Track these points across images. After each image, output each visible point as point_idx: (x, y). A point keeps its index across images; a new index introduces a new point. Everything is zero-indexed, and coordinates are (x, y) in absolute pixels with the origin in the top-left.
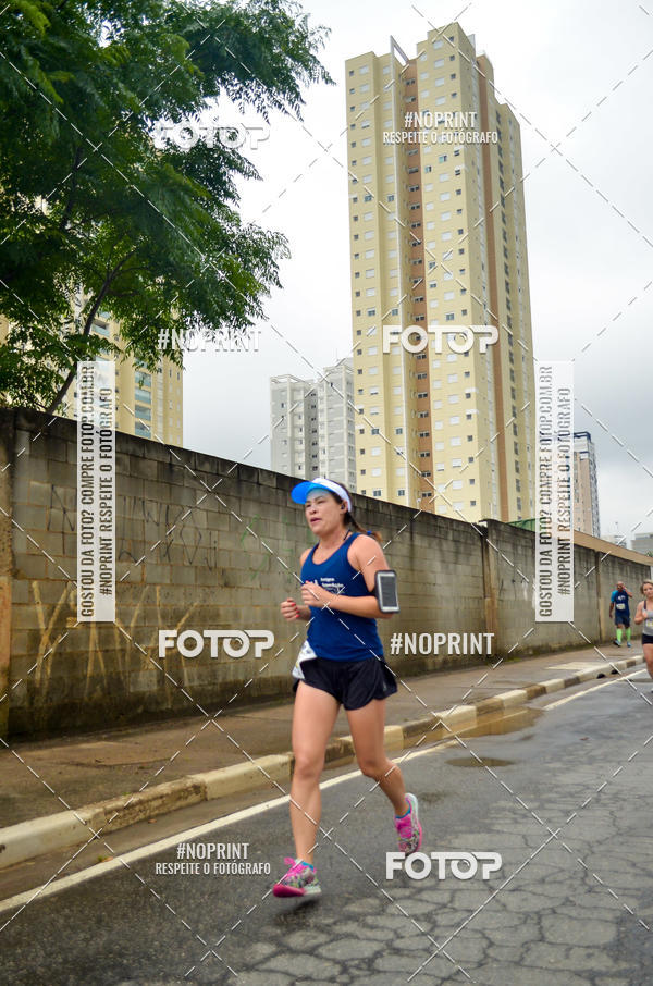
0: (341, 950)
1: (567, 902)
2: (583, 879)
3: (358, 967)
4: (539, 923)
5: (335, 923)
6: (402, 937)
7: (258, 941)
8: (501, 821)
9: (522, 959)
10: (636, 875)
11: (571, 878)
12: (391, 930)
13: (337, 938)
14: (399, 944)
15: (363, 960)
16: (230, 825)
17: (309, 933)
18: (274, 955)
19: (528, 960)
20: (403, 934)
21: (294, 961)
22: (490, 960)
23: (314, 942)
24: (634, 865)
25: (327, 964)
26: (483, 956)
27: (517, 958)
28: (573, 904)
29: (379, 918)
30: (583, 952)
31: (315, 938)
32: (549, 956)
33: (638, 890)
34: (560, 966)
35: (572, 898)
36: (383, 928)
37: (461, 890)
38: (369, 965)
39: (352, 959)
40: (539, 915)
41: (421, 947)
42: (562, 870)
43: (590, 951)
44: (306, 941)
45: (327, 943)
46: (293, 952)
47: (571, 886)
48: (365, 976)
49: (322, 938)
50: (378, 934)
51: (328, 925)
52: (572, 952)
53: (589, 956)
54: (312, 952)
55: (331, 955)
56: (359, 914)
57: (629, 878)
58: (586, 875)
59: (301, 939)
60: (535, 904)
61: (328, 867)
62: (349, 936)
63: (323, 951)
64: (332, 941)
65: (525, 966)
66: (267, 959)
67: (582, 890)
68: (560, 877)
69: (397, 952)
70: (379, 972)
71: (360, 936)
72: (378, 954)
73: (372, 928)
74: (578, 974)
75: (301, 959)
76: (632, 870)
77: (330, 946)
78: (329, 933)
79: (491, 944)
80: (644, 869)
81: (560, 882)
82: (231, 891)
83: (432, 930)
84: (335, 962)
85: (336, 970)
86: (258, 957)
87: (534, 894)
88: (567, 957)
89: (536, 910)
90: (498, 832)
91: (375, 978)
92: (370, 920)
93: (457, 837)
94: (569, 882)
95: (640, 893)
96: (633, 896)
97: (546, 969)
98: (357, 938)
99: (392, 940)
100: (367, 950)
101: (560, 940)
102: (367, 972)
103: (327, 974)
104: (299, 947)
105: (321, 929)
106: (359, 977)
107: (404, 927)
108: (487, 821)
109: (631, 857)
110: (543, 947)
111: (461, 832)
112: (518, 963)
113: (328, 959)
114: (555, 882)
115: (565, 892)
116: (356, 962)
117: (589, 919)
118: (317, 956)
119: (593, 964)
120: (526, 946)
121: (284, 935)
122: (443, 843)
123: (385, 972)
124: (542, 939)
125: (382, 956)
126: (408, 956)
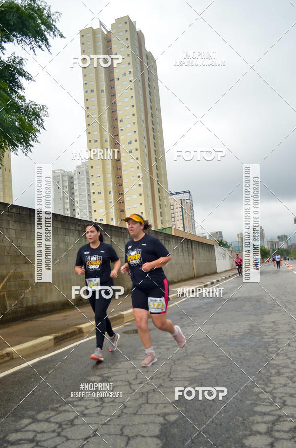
0: (60, 418)
1: (161, 386)
2: (169, 376)
3: (66, 424)
4: (147, 396)
5: (60, 407)
6: (88, 409)
7: (24, 418)
8: (140, 355)
9: (137, 412)
10: (191, 371)
11: (164, 376)
12: (84, 406)
13: (60, 412)
14: (86, 412)
15: (69, 421)
16: (22, 369)
17: (47, 412)
18: (30, 424)
19: (139, 412)
20: (89, 407)
21: (39, 426)
22: (123, 414)
23: (49, 416)
24: (190, 368)
25: (53, 425)
26: (121, 413)
27: (135, 412)
28: (163, 386)
29: (80, 402)
30: (163, 406)
31: (49, 414)
32: (148, 409)
33: (189, 378)
34: (152, 413)
35: (162, 384)
36: (81, 406)
37: (117, 386)
38: (71, 423)
39: (65, 421)
40: (148, 393)
41: (95, 412)
42: (161, 373)
43: (166, 405)
44: (45, 416)
45: (55, 415)
46: (38, 421)
47: (164, 379)
48: (69, 428)
49: (53, 413)
50: (78, 409)
51: (57, 408)
52: (158, 406)
53: (165, 407)
54: (47, 420)
55: (55, 421)
56: (72, 401)
57: (187, 373)
58: (170, 374)
59: (44, 415)
60: (147, 388)
61: (62, 382)
62: (65, 411)
63: (52, 420)
64: (57, 414)
65: (138, 415)
66: (26, 426)
67: (167, 380)
68: (160, 376)
69: (85, 415)
70: (75, 425)
71: (70, 411)
72: (76, 417)
73: (76, 406)
74: (159, 415)
75: (42, 424)
76: (189, 370)
77: (55, 417)
78: (56, 411)
79: (125, 407)
80: (194, 369)
81: (159, 378)
82: (16, 398)
83: (102, 404)
84: (57, 423)
85: (57, 426)
86: (22, 426)
87: (147, 384)
88: (156, 409)
89: (147, 391)
90: (138, 360)
91: (73, 428)
92: (76, 403)
93: (120, 364)
94: (163, 377)
95: (190, 379)
96: (186, 380)
97: (147, 415)
98: (69, 412)
99: (84, 411)
100: (71, 416)
101: (155, 402)
102: (70, 426)
103: (52, 429)
104: (42, 419)
105: (53, 410)
106: (66, 428)
107: (90, 404)
108: (134, 356)
109: (190, 365)
110: (147, 406)
111: (123, 361)
112: (135, 414)
113: (54, 423)
114: (157, 378)
115: (160, 381)
116: (66, 422)
117: (168, 392)
118: (49, 422)
119: (166, 411)
120: (140, 406)
121: (36, 414)
122: (114, 367)
123: (77, 425)
124: (147, 403)
125: (78, 418)
126: (89, 417)
